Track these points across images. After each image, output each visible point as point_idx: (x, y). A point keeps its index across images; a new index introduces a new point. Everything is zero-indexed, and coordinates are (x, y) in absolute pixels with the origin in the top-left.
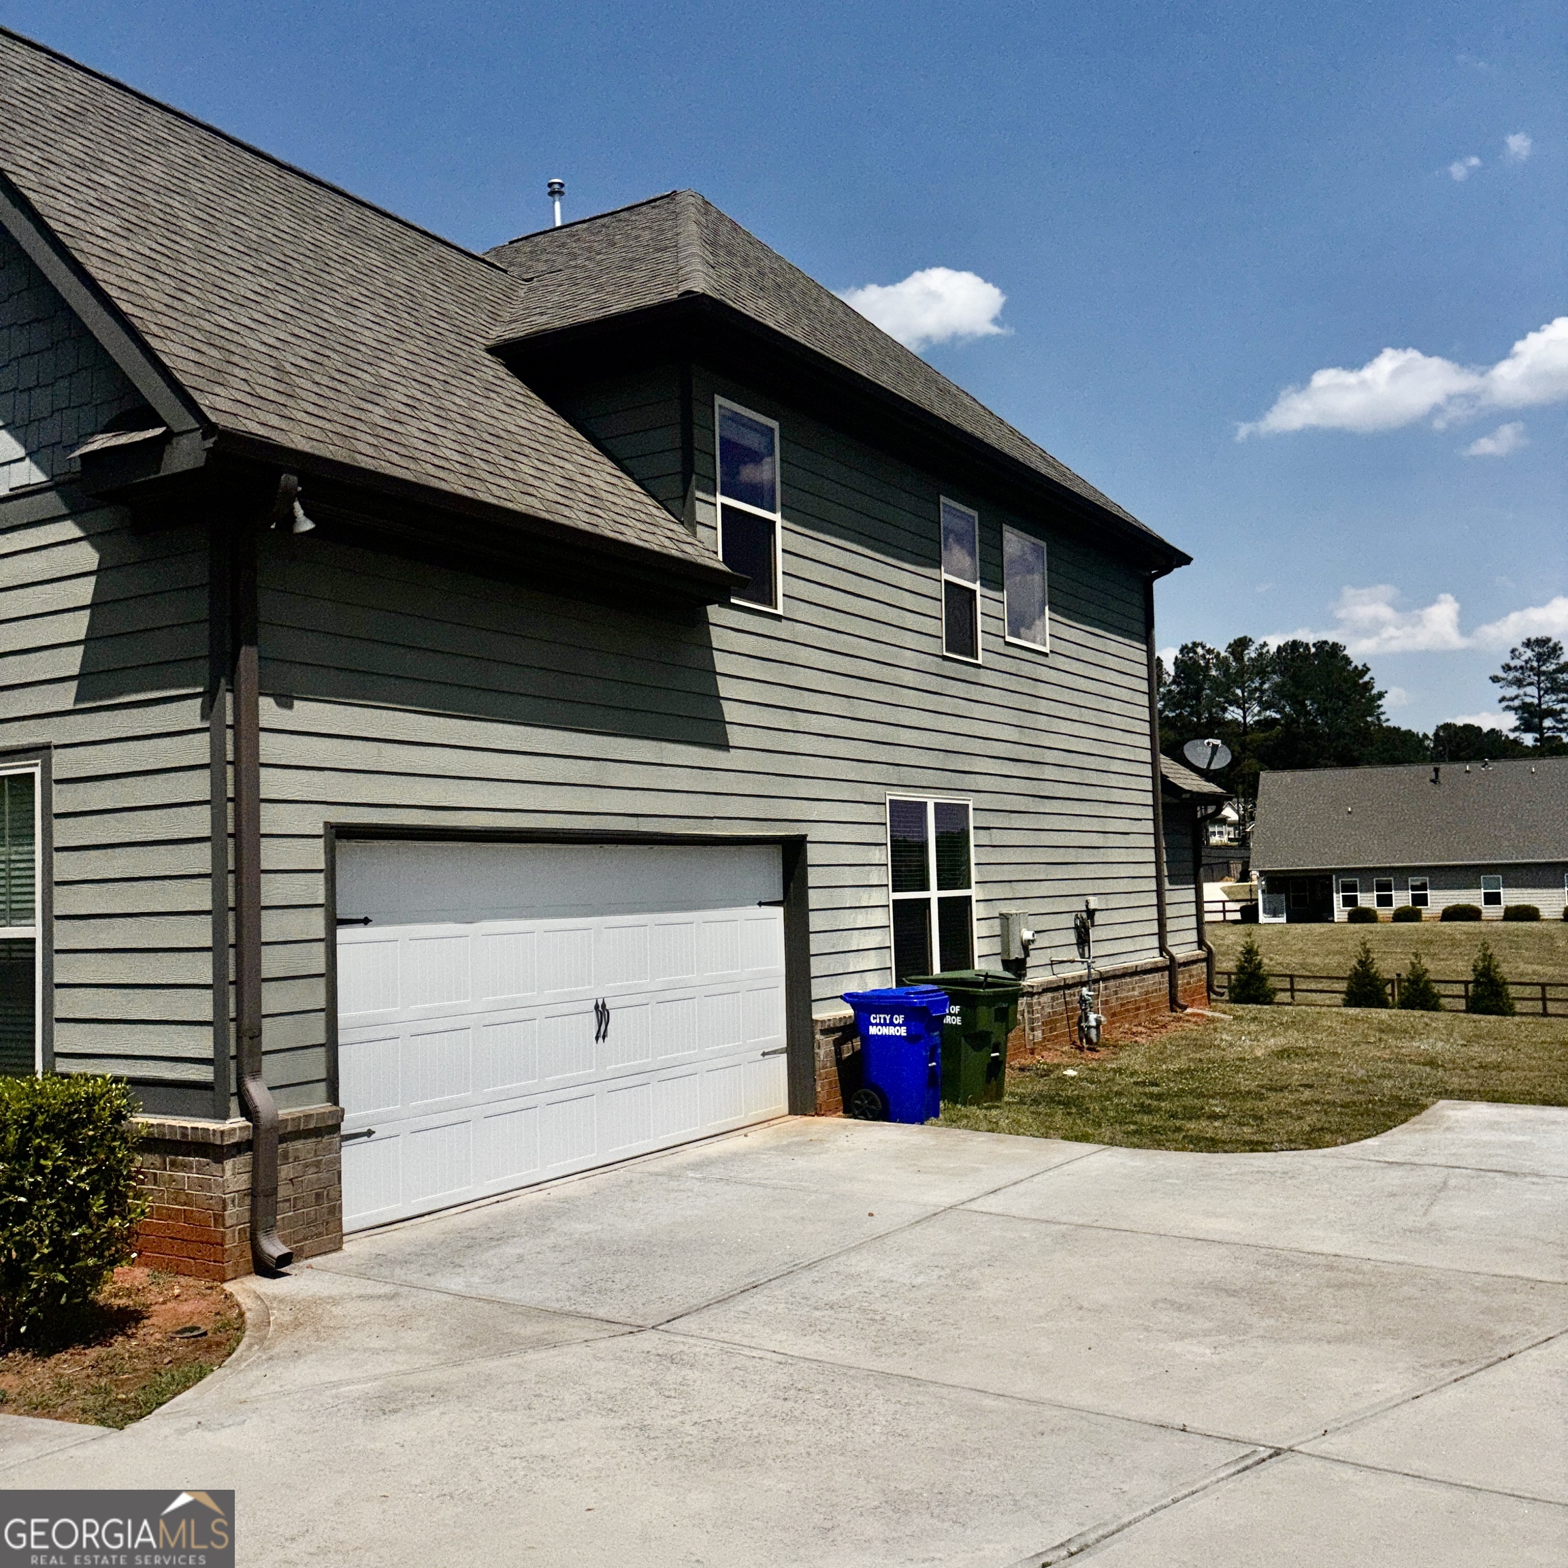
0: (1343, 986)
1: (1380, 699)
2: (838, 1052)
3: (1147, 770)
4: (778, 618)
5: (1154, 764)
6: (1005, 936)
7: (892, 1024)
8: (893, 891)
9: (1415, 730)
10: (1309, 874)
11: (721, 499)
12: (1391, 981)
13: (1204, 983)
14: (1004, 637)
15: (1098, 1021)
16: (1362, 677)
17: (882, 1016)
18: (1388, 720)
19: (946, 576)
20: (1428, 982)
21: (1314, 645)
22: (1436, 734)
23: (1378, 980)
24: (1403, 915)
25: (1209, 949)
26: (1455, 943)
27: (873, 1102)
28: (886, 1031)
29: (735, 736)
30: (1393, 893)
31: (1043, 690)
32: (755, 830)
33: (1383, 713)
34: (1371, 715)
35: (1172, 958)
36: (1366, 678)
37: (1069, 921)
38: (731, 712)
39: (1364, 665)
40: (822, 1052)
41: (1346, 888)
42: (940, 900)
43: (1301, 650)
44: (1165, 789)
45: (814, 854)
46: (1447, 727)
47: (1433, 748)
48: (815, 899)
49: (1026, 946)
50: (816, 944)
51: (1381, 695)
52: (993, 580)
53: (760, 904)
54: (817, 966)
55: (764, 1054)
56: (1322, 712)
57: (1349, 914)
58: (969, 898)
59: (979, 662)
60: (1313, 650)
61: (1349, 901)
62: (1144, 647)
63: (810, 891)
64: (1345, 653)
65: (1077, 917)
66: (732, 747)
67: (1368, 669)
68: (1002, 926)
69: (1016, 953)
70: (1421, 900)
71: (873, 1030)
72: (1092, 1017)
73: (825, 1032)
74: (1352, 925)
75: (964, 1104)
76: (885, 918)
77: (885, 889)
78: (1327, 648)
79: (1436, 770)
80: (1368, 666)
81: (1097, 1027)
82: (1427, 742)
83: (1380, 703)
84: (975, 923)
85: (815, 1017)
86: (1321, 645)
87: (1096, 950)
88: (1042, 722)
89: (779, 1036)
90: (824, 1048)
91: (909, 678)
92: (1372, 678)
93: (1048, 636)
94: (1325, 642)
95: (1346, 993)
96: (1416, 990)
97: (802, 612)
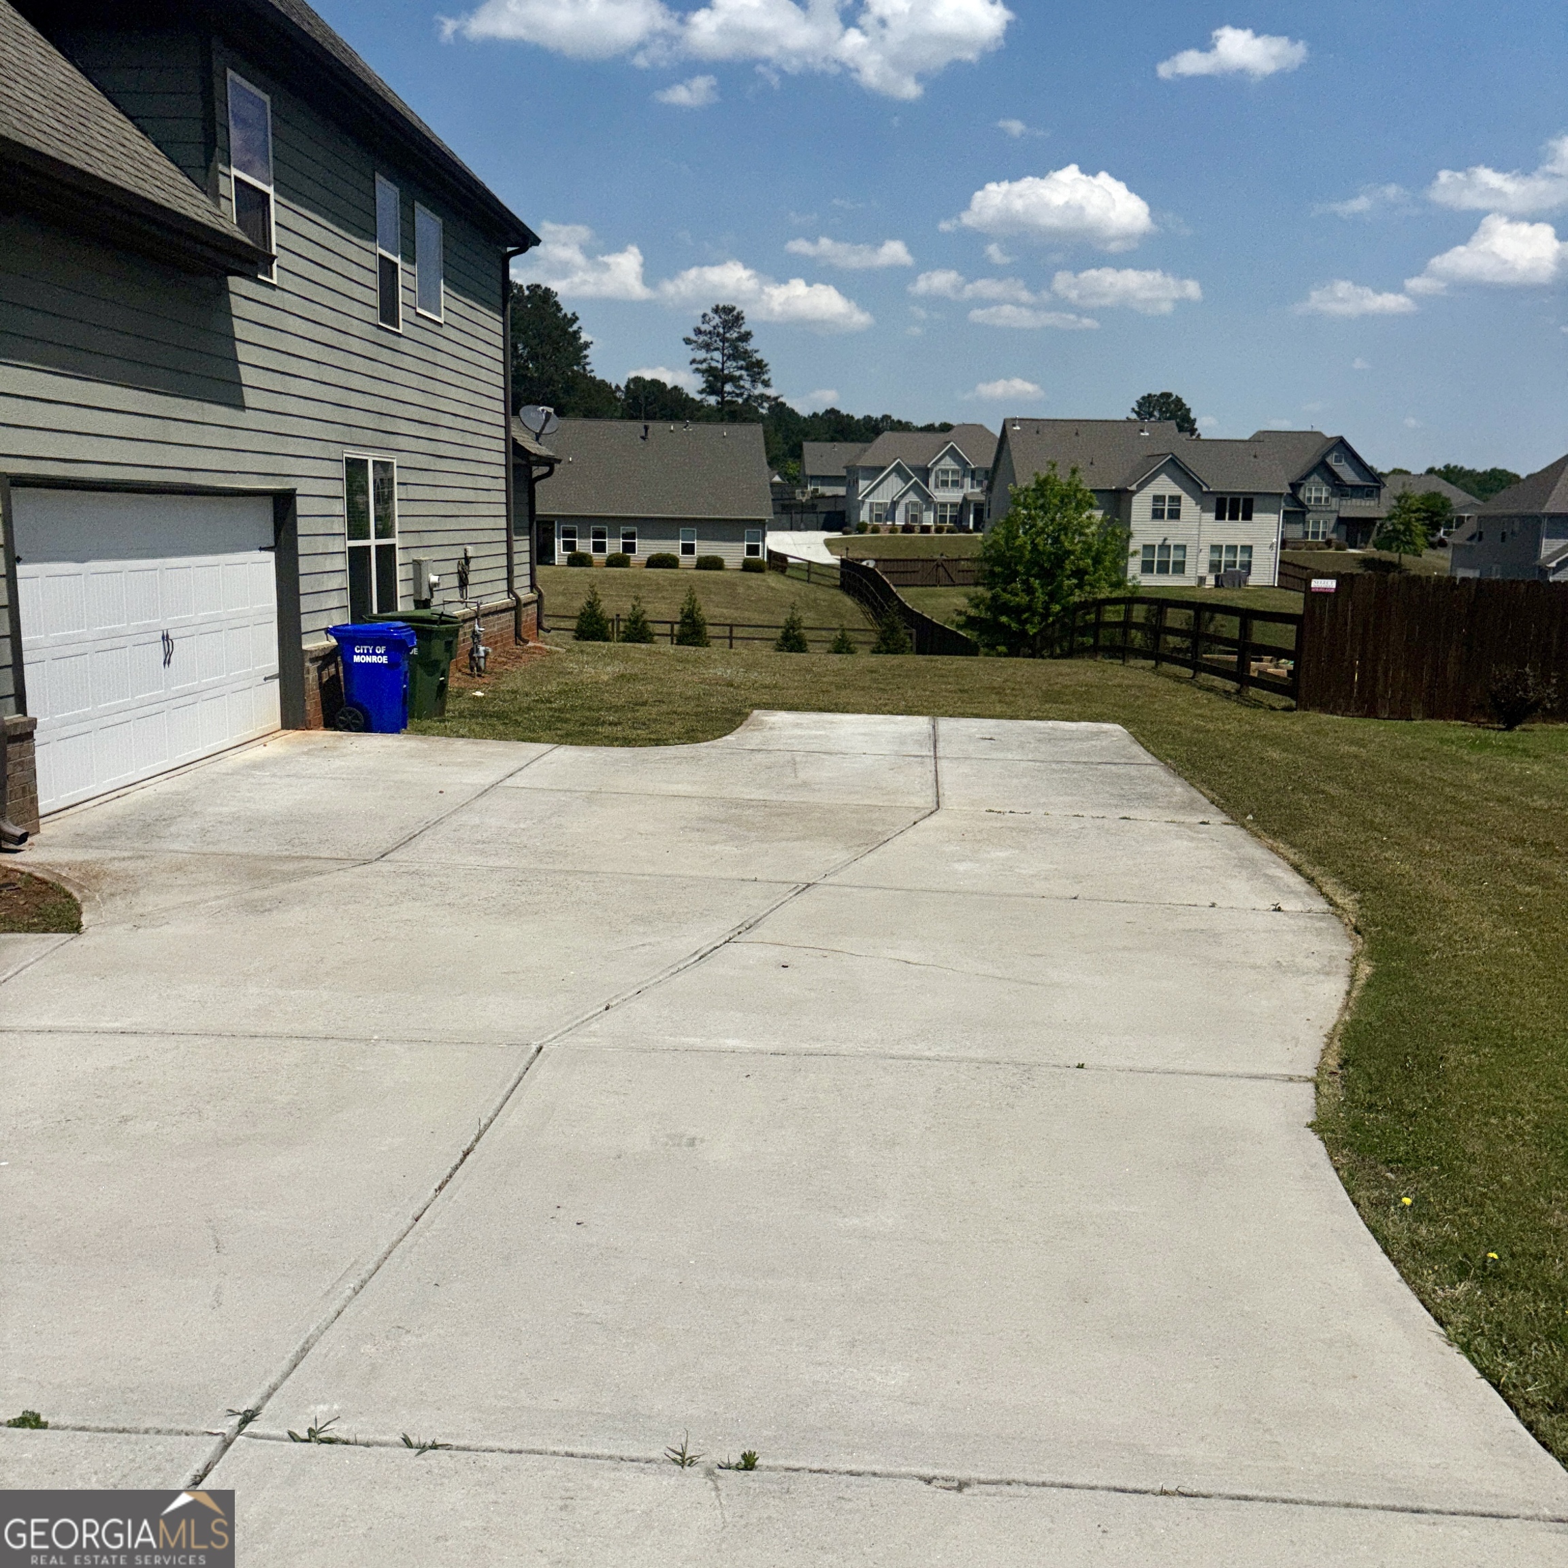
0: (573, 624)
1: (585, 349)
2: (320, 677)
3: (501, 433)
4: (273, 287)
5: (507, 428)
6: (417, 579)
7: (374, 653)
8: (349, 539)
9: (608, 381)
10: (545, 519)
11: (235, 172)
12: (612, 620)
13: (535, 621)
14: (415, 308)
15: (486, 653)
16: (571, 326)
17: (366, 647)
18: (592, 371)
19: (381, 251)
20: (645, 622)
21: (528, 288)
22: (627, 387)
23: (603, 619)
24: (615, 562)
25: (539, 591)
26: (659, 588)
27: (356, 717)
28: (368, 659)
29: (250, 397)
30: (607, 540)
31: (440, 358)
32: (261, 483)
33: (588, 364)
34: (578, 364)
35: (518, 600)
36: (575, 327)
37: (453, 567)
38: (248, 376)
39: (574, 314)
40: (311, 677)
41: (567, 533)
42: (378, 547)
43: (515, 291)
44: (515, 450)
45: (302, 506)
46: (637, 380)
47: (624, 400)
48: (303, 545)
49: (432, 587)
50: (305, 585)
51: (587, 345)
52: (410, 257)
53: (261, 549)
54: (306, 604)
55: (266, 679)
56: (533, 357)
57: (569, 558)
58: (394, 546)
59: (400, 331)
60: (527, 293)
61: (569, 546)
62: (500, 319)
63: (300, 539)
64: (556, 299)
65: (459, 563)
66: (249, 408)
67: (577, 319)
68: (415, 571)
69: (425, 595)
70: (629, 548)
71: (357, 659)
72: (482, 649)
73: (313, 660)
74: (572, 569)
75: (419, 718)
76: (341, 563)
77: (342, 537)
78: (540, 292)
79: (646, 428)
80: (577, 315)
81: (485, 658)
82: (618, 394)
83: (585, 353)
84: (398, 567)
85: (305, 647)
86: (534, 288)
87: (472, 591)
88: (439, 388)
89: (272, 664)
90: (312, 674)
91: (356, 345)
92: (580, 328)
93: (443, 309)
94: (538, 286)
95: (576, 631)
96: (635, 629)
97: (291, 283)
